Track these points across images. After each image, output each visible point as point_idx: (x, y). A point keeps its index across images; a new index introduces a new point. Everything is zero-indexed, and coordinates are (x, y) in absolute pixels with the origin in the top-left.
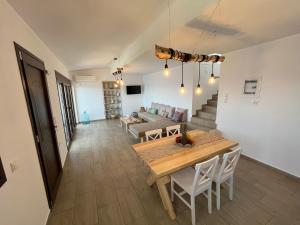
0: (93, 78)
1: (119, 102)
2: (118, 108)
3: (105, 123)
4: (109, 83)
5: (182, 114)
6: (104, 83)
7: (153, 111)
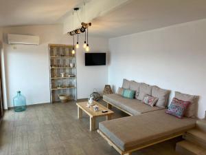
0: (36, 39)
1: (73, 76)
2: (70, 86)
3: (49, 110)
4: (58, 47)
5: (189, 104)
6: (52, 47)
7: (128, 94)
